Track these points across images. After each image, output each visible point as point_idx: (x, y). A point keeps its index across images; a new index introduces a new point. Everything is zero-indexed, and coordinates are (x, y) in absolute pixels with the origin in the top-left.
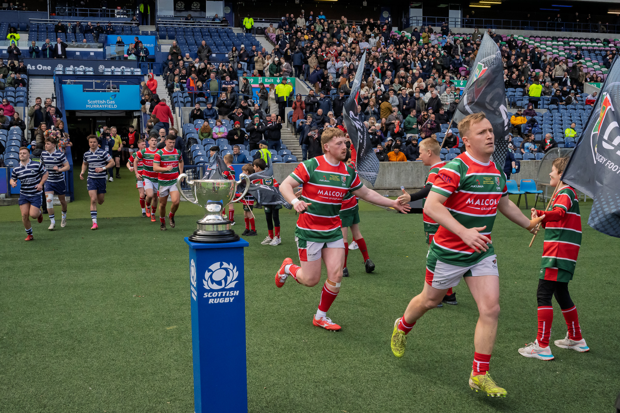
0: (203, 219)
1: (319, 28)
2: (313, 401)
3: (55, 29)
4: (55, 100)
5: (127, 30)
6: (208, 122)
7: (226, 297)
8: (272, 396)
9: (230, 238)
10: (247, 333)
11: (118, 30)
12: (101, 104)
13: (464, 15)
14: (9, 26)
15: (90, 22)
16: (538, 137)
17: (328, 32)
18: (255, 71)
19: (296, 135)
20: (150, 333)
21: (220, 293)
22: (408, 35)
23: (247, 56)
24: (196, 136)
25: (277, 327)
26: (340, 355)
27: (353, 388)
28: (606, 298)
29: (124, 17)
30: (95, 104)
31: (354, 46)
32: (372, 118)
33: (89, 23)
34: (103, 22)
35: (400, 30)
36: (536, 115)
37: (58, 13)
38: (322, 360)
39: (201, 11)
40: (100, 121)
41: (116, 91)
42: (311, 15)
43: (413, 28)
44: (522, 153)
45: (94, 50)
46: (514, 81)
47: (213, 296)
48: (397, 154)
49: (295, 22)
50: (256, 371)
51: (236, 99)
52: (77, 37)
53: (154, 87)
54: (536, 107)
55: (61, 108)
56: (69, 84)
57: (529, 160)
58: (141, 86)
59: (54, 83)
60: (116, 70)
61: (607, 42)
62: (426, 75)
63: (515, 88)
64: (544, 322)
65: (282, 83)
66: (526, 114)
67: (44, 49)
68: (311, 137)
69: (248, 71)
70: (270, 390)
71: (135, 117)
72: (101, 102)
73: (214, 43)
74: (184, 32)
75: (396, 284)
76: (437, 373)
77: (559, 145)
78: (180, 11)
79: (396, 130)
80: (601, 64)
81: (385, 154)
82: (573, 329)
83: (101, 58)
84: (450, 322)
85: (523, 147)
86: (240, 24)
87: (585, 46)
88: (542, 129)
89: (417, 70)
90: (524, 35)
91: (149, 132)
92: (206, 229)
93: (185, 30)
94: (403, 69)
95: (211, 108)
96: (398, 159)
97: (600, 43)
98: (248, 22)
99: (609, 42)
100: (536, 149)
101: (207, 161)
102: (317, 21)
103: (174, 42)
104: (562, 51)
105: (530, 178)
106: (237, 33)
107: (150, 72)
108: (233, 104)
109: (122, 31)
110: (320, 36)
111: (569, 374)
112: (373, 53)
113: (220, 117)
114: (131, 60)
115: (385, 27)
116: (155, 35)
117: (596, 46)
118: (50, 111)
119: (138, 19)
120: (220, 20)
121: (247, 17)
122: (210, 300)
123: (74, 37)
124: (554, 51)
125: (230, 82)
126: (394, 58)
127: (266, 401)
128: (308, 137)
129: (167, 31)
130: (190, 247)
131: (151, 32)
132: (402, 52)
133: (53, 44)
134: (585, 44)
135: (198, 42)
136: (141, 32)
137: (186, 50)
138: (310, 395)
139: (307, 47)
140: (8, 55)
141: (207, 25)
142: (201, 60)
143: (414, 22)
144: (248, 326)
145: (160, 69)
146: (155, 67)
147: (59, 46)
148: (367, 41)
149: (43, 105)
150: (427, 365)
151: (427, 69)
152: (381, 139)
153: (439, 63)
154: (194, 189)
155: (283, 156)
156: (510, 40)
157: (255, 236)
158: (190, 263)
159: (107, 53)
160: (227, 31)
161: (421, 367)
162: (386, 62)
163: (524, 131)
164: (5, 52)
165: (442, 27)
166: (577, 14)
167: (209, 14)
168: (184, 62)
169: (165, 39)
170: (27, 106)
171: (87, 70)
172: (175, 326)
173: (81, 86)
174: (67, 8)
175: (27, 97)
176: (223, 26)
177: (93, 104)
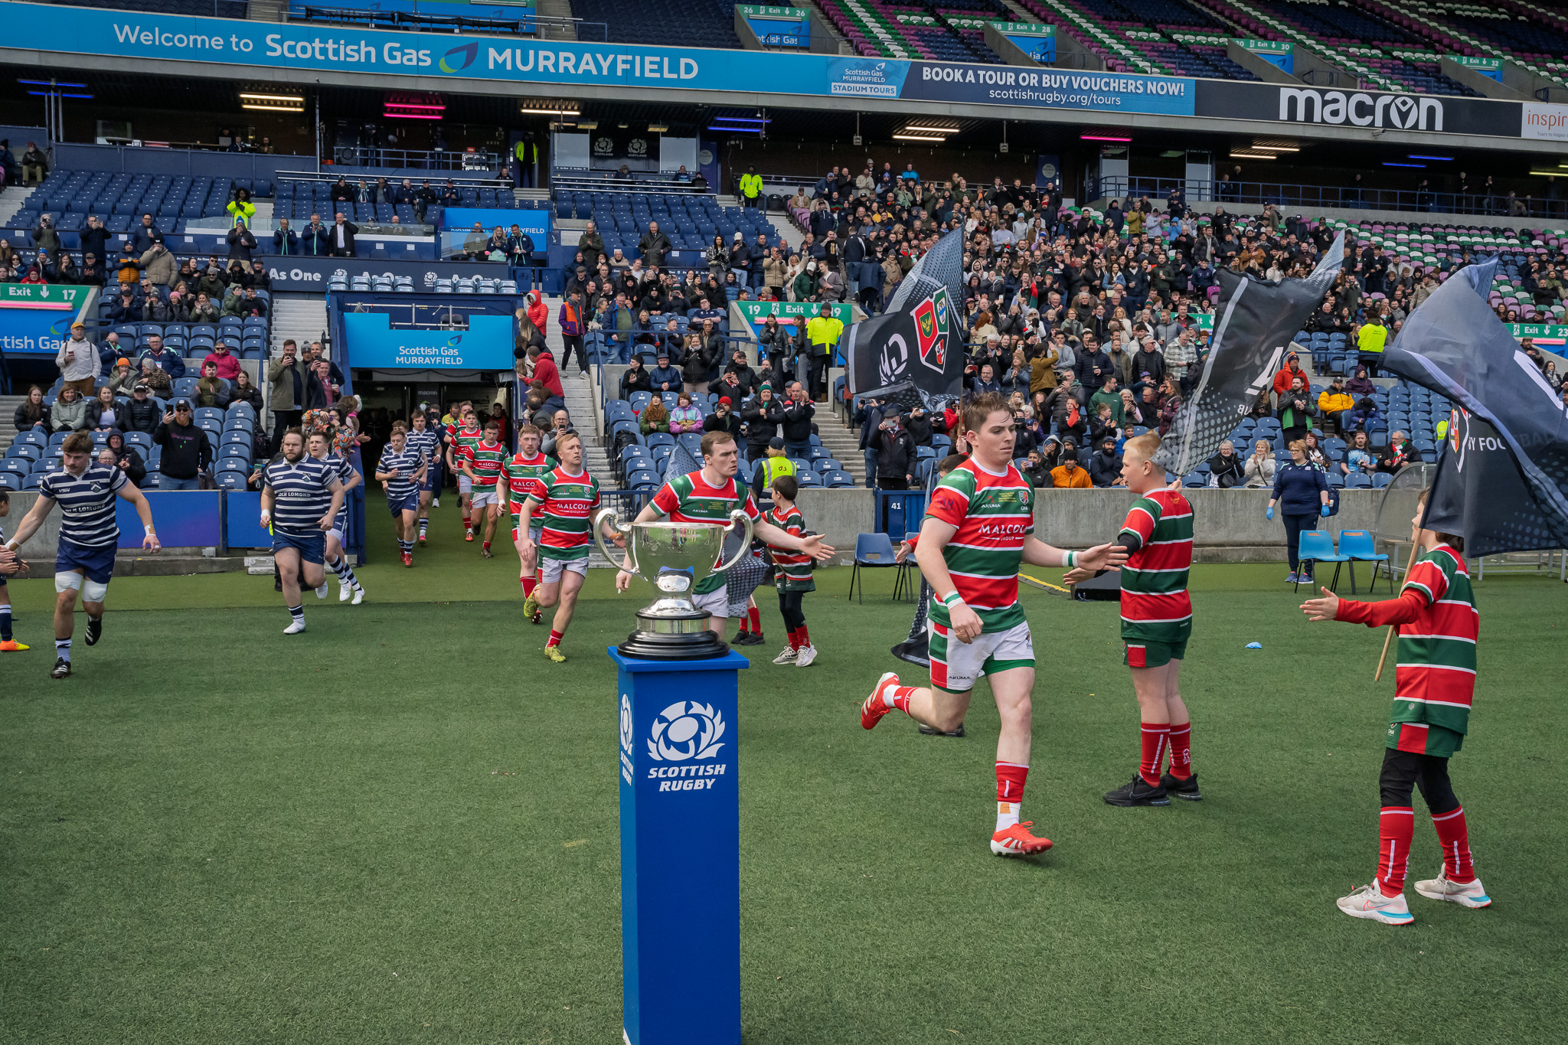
0: (649, 608)
1: (904, 198)
2: (883, 1007)
3: (332, 193)
4: (327, 346)
5: (488, 198)
7: (697, 777)
8: (795, 997)
9: (709, 649)
10: (741, 858)
11: (468, 198)
12: (429, 356)
13: (1218, 175)
14: (233, 185)
15: (407, 179)
16: (1378, 439)
17: (923, 207)
18: (766, 289)
19: (852, 427)
20: (528, 854)
21: (684, 769)
22: (1096, 215)
23: (748, 257)
24: (634, 427)
25: (807, 845)
26: (944, 908)
27: (973, 981)
28: (1526, 791)
29: (481, 170)
30: (416, 355)
31: (979, 237)
32: (1018, 394)
33: (406, 182)
34: (436, 179)
35: (1080, 204)
36: (1374, 391)
37: (339, 159)
38: (905, 919)
39: (648, 158)
40: (425, 393)
41: (460, 328)
42: (885, 171)
43: (1109, 201)
44: (1344, 474)
45: (415, 238)
46: (1326, 317)
47: (670, 775)
48: (1071, 471)
49: (853, 185)
50: (759, 940)
51: (720, 348)
52: (379, 211)
53: (542, 320)
54: (1374, 375)
55: (341, 363)
56: (361, 311)
57: (1359, 489)
58: (515, 318)
59: (328, 310)
60: (462, 284)
61: (1528, 235)
62: (1134, 302)
63: (1329, 334)
64: (1393, 842)
65: (821, 316)
66: (1352, 388)
67: (308, 237)
68: (885, 432)
70: (790, 983)
71: (502, 385)
72: (428, 351)
73: (676, 227)
74: (611, 202)
75: (1068, 753)
76: (1157, 950)
77: (1425, 457)
78: (603, 158)
79: (1070, 420)
80: (1517, 282)
81: (1045, 472)
82: (1454, 857)
83: (431, 258)
84: (1186, 839)
85: (1346, 460)
86: (733, 188)
87: (1480, 243)
88: (1386, 421)
89: (1118, 291)
90: (1347, 220)
91: (531, 416)
92: (657, 630)
93: (614, 199)
94: (1088, 288)
95: (668, 368)
96: (1073, 483)
97: (1513, 237)
98: (751, 183)
99: (1532, 236)
100: (1374, 466)
101: (657, 481)
102: (900, 183)
103: (590, 224)
104: (1431, 254)
105: (1360, 526)
106: (727, 208)
107: (537, 288)
108: (714, 360)
109: (478, 200)
110: (905, 215)
111: (1446, 955)
112: (1021, 253)
113: (687, 387)
114: (494, 263)
115: (1046, 199)
116: (549, 208)
117: (1505, 244)
118: (319, 370)
119: (511, 174)
120: (689, 178)
121: (748, 172)
122: (663, 783)
123: (372, 210)
124: (1412, 254)
125: (709, 311)
126: (1066, 265)
127: (782, 1008)
128: (879, 433)
129: (574, 201)
130: (620, 669)
131: (539, 201)
132: (1085, 252)
133: (328, 225)
134: (1480, 240)
136: (517, 202)
138: (878, 996)
139: (878, 238)
140: (228, 248)
141: (661, 190)
142: (645, 265)
143: (1109, 187)
144: (743, 843)
145: (558, 283)
146: (546, 278)
147: (340, 230)
148: (1010, 228)
149: (299, 357)
150: (1134, 933)
151: (1137, 290)
152: (1038, 439)
153: (1164, 277)
154: (631, 543)
155: (822, 472)
156: (1317, 228)
157: (759, 647)
158: (620, 704)
159: (443, 247)
160: (704, 202)
161: (1122, 936)
162: (1049, 273)
163: (1348, 424)
164: (221, 241)
165: (1169, 200)
166: (1463, 175)
167: (667, 164)
168: (611, 268)
169: (570, 217)
171: (399, 282)
172: (583, 841)
173: (387, 315)
174: (358, 149)
175: (269, 338)
176: (696, 191)
177: (411, 356)
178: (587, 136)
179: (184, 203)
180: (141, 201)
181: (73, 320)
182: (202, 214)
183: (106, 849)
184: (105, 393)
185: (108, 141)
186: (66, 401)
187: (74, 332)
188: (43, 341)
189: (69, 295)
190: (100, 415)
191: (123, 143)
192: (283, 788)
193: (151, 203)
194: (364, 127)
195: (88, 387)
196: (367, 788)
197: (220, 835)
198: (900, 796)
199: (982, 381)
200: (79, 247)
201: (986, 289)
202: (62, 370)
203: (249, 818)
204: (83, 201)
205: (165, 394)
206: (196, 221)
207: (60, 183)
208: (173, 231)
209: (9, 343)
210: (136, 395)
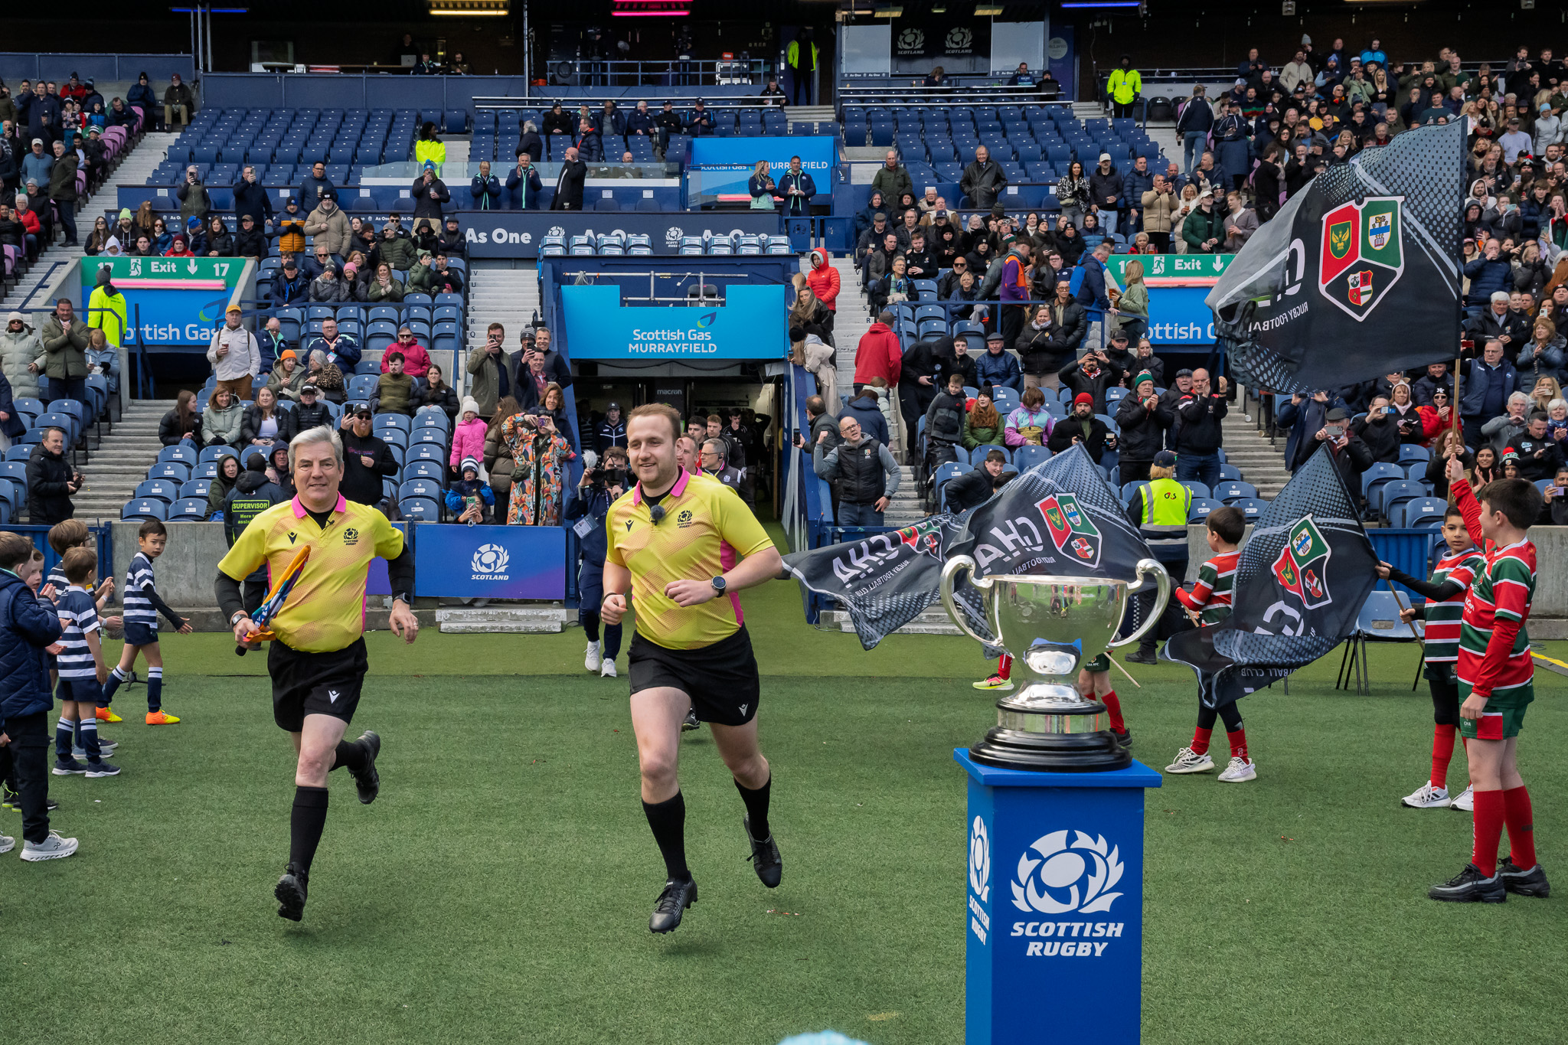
0: (1016, 697)
3: (544, 124)
5: (751, 122)
6: (990, 394)
12: (672, 342)
14: (419, 118)
15: (643, 100)
17: (1390, 102)
29: (741, 84)
30: (655, 342)
31: (1482, 144)
33: (641, 105)
34: (680, 98)
37: (553, 78)
39: (973, 55)
40: (666, 392)
41: (714, 304)
42: (1333, 52)
45: (653, 182)
52: (605, 147)
53: (832, 290)
55: (559, 353)
56: (582, 283)
59: (540, 282)
60: (716, 242)
67: (514, 183)
69: (1120, 238)
71: (769, 380)
72: (671, 335)
73: (1014, 152)
74: (921, 120)
78: (910, 58)
83: (675, 208)
86: (1096, 91)
93: (925, 116)
95: (1002, 353)
98: (1124, 83)
102: (1355, 68)
103: (891, 153)
106: (1087, 121)
107: (817, 245)
108: (1071, 338)
109: (737, 125)
110: (1359, 117)
112: (1550, 166)
116: (833, 132)
118: (532, 362)
120: (1033, 80)
121: (1120, 67)
125: (1061, 271)
129: (868, 121)
130: (973, 780)
131: (821, 124)
135: (963, 150)
136: (790, 126)
137: (926, 177)
140: (414, 202)
141: (992, 99)
146: (830, 231)
148: (1529, 128)
159: (691, 192)
160: (1054, 115)
164: (405, 194)
167: (1000, 63)
169: (863, 144)
170: (464, 348)
171: (633, 242)
172: (895, 1014)
173: (616, 289)
174: (578, 62)
175: (465, 321)
176: (1043, 98)
177: (649, 342)
178: (887, 30)
179: (358, 145)
180: (306, 145)
181: (224, 303)
182: (381, 160)
183: (280, 984)
184: (265, 396)
185: (266, 67)
186: (219, 407)
187: (229, 317)
188: (191, 329)
189: (221, 269)
190: (260, 425)
191: (284, 69)
192: (495, 916)
193: (317, 148)
194: (586, 34)
195: (244, 388)
196: (601, 923)
197: (418, 974)
198: (1362, 981)
199: (1484, 364)
200: (232, 209)
201: (1494, 225)
202: (214, 366)
203: (455, 954)
204: (235, 149)
205: (337, 397)
206: (373, 168)
207: (209, 125)
208: (346, 182)
209: (151, 334)
210: (303, 398)
